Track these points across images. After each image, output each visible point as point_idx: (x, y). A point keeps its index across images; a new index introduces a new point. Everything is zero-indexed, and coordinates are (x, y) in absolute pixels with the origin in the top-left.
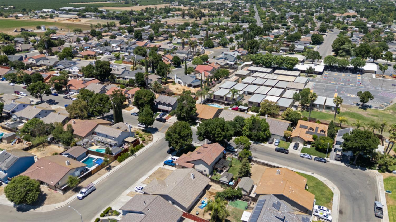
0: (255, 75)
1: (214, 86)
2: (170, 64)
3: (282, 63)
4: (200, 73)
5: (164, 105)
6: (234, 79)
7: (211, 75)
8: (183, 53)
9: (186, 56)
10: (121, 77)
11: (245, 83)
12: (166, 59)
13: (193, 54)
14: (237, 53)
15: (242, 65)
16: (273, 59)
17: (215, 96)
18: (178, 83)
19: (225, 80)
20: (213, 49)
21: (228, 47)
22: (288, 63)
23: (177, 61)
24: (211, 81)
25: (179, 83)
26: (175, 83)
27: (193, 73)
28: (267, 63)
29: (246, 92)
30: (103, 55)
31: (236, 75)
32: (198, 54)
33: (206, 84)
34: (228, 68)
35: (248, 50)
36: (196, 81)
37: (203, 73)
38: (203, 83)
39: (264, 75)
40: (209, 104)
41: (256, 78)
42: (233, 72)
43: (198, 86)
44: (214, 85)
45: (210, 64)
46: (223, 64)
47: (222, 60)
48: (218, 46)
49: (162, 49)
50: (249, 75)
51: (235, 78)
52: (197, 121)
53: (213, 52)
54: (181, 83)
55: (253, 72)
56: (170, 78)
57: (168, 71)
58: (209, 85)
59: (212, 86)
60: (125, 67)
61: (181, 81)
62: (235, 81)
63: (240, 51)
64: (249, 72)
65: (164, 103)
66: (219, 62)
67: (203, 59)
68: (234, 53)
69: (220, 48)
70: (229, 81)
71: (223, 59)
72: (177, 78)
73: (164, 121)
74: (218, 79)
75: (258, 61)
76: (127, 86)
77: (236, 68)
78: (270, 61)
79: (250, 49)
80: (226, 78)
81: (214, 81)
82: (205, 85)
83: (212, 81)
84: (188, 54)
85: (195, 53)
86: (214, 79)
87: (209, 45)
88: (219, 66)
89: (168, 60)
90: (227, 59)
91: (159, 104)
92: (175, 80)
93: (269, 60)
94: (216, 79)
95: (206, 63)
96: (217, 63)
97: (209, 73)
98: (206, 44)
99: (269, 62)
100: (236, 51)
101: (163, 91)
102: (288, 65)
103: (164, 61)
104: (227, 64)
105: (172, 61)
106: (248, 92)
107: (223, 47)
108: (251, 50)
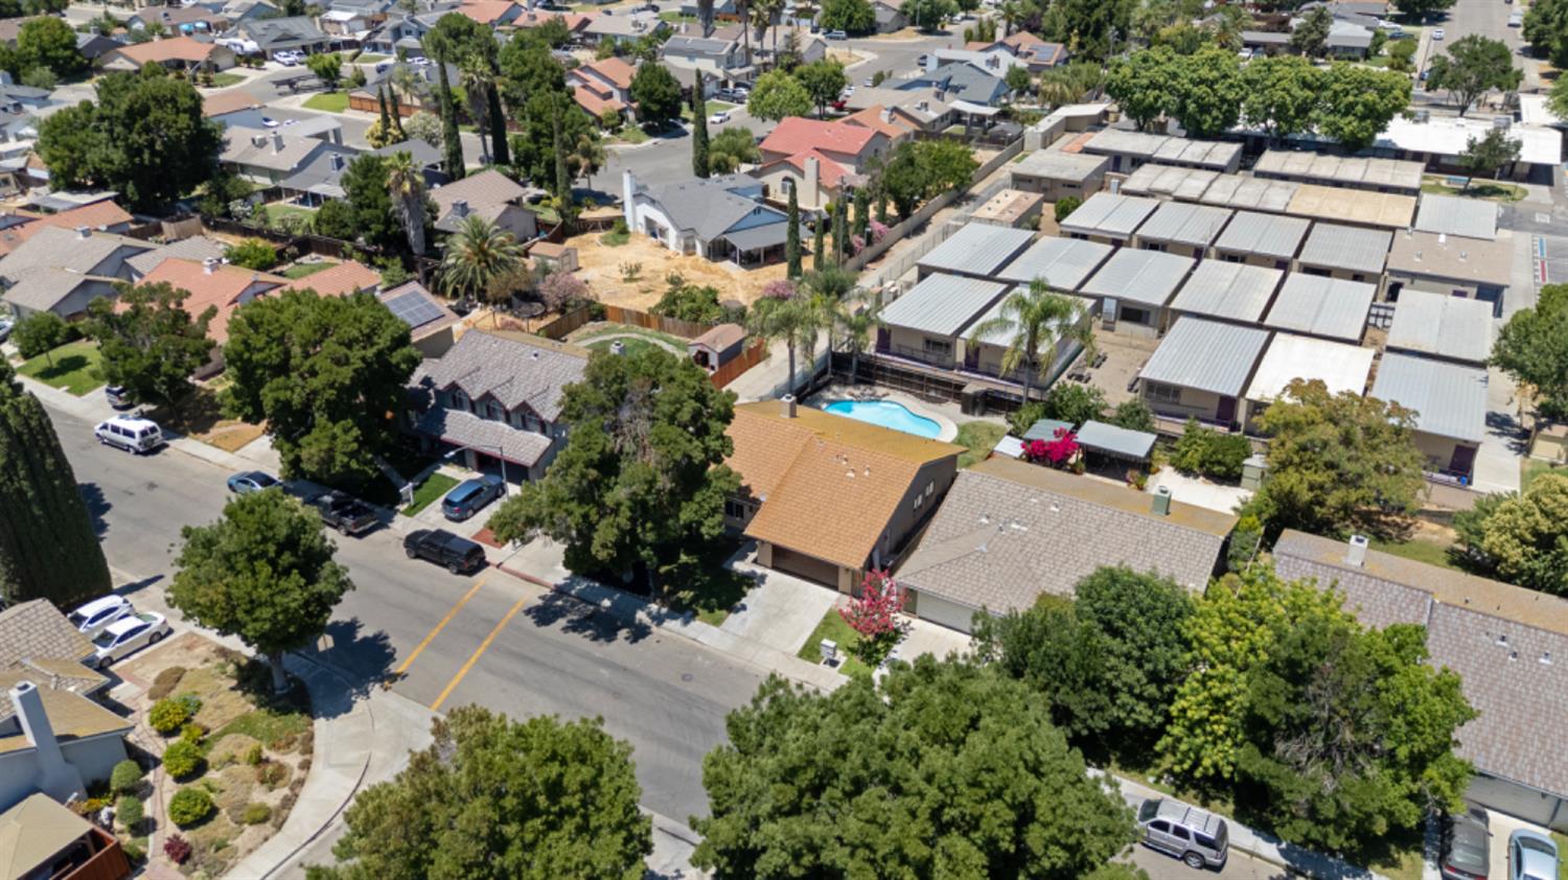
0: (1140, 179)
1: (879, 257)
2: (621, 115)
3: (1303, 110)
4: (790, 166)
5: (490, 414)
6: (1008, 209)
7: (861, 182)
8: (700, 54)
9: (720, 73)
10: (290, 192)
11: (1084, 237)
12: (595, 82)
13: (757, 60)
14: (1006, 59)
15: (1045, 124)
16: (1248, 82)
17: (885, 336)
18: (642, 230)
19: (946, 216)
20: (871, 39)
21: (948, 34)
22: (1350, 108)
23: (659, 95)
24: (863, 222)
25: (653, 230)
26: (624, 231)
27: (746, 167)
28: (1204, 109)
29: (1110, 306)
30: (259, 66)
31: (1021, 181)
32: (789, 61)
33: (828, 239)
34: (966, 139)
35: (1065, 41)
36: (763, 217)
37: (809, 166)
38: (804, 231)
39: (1203, 185)
40: (846, 393)
41: (1151, 203)
42: (993, 167)
43: (773, 254)
44: (877, 247)
45: (855, 116)
46: (932, 115)
47: (927, 94)
48: (900, 29)
49: (594, 36)
50: (1097, 183)
51: (1016, 203)
52: (741, 567)
53: (869, 56)
54: (663, 232)
55: (1123, 163)
56: (602, 199)
57: (588, 153)
58: (849, 250)
59: (870, 252)
60: (336, 125)
61: (661, 219)
62: (1017, 224)
63: (1023, 49)
64: (1099, 161)
65: (488, 397)
66: (909, 101)
67: (813, 89)
68: (990, 55)
69: (910, 37)
70: (980, 220)
71: (934, 89)
72: (638, 196)
73: (470, 560)
74: (905, 210)
75: (1152, 94)
76: (304, 252)
77: (1011, 141)
78: (1231, 96)
79: (1075, 40)
80: (954, 203)
81: (882, 217)
82: (820, 247)
83: (866, 223)
84: (730, 62)
85: (771, 58)
86: (882, 210)
87: (850, 19)
88: (910, 127)
89: (608, 88)
90: (956, 90)
91: (458, 404)
92: (628, 213)
93: (1220, 88)
94: (891, 210)
95: (831, 110)
96: (895, 110)
97: (849, 169)
98: (836, 14)
99: (1223, 100)
100: (1002, 44)
101: (524, 288)
102: (1342, 122)
103: (583, 97)
104: (957, 117)
105: (628, 94)
106: (1119, 300)
107: (927, 32)
108: (1081, 45)
